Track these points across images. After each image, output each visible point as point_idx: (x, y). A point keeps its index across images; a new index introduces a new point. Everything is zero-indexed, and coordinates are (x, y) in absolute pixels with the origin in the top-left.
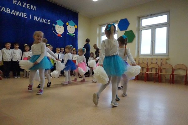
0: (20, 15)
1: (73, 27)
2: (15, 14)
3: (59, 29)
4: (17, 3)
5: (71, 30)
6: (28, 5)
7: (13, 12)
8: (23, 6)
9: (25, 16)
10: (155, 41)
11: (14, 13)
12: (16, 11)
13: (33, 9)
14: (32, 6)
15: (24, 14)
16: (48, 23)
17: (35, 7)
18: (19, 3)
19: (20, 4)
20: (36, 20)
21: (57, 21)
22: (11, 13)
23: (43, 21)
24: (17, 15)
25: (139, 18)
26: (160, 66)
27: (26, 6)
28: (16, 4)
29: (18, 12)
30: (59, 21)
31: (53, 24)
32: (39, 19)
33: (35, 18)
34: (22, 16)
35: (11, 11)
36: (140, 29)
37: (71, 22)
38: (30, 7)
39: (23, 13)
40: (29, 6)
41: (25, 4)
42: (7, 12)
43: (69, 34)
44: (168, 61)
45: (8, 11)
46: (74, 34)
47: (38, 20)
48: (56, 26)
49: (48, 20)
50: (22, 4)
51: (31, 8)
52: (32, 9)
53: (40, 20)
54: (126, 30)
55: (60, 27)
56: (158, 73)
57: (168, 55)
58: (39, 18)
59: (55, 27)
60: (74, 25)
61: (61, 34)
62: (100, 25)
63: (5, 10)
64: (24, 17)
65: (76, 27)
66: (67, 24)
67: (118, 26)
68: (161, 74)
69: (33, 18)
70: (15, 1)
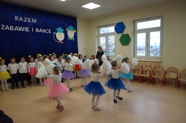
0: (23, 30)
1: (72, 32)
2: (18, 30)
3: (60, 36)
4: (19, 19)
5: (71, 35)
6: (28, 19)
7: (17, 28)
8: (25, 21)
12: (19, 27)
13: (34, 22)
14: (33, 19)
16: (49, 33)
17: (35, 20)
18: (21, 19)
19: (22, 20)
20: (38, 32)
21: (57, 29)
22: (15, 30)
23: (44, 31)
24: (20, 30)
26: (153, 69)
27: (27, 20)
29: (21, 28)
30: (60, 29)
31: (54, 33)
33: (37, 30)
34: (25, 31)
35: (14, 28)
36: (136, 33)
37: (71, 27)
38: (31, 20)
40: (30, 20)
41: (26, 18)
42: (11, 30)
43: (70, 39)
45: (11, 28)
46: (74, 39)
47: (40, 32)
48: (56, 34)
49: (49, 30)
50: (24, 19)
51: (32, 22)
53: (41, 31)
54: (123, 32)
55: (60, 34)
56: (152, 76)
57: (162, 58)
58: (41, 29)
59: (55, 35)
60: (74, 30)
61: (62, 41)
62: (98, 27)
63: (8, 28)
64: (27, 31)
65: (75, 31)
66: (67, 29)
67: (115, 29)
68: (155, 78)
69: (35, 30)
70: (17, 17)
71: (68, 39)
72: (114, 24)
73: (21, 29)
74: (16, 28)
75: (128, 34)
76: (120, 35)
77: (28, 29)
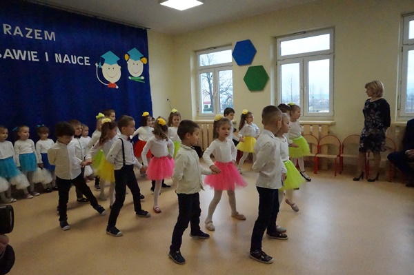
0: (24, 58)
1: (139, 62)
2: (13, 58)
3: (111, 73)
6: (36, 31)
7: (8, 54)
8: (27, 36)
9: (35, 58)
10: (307, 88)
11: (11, 55)
12: (14, 51)
13: (50, 39)
14: (46, 33)
15: (32, 53)
16: (86, 64)
17: (53, 33)
18: (18, 31)
19: (20, 33)
20: (61, 62)
21: (103, 56)
23: (74, 60)
24: (17, 58)
25: (276, 40)
27: (33, 34)
28: (10, 33)
29: (19, 52)
30: (109, 56)
31: (97, 65)
32: (66, 59)
33: (58, 58)
34: (30, 59)
35: (3, 53)
36: (279, 63)
37: (134, 52)
38: (42, 35)
39: (29, 52)
40: (39, 35)
41: (31, 30)
43: (133, 78)
44: (332, 129)
46: (143, 78)
47: (64, 62)
48: (102, 67)
49: (85, 58)
50: (25, 32)
51: (44, 38)
52: (46, 39)
53: (68, 60)
55: (111, 67)
57: (333, 116)
58: (66, 56)
59: (100, 70)
60: (141, 58)
61: (116, 83)
62: (196, 52)
64: (33, 60)
65: (145, 60)
66: (126, 57)
69: (52, 58)
70: (7, 27)
71: (130, 78)
72: (231, 45)
73: (19, 55)
74: (6, 52)
75: (261, 67)
76: (245, 69)
77: (36, 56)
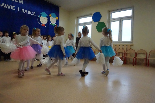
0: (9, 8)
1: (55, 18)
2: (4, 7)
3: (44, 20)
5: (53, 21)
7: (3, 5)
9: (14, 9)
10: (122, 31)
11: (4, 6)
12: (5, 4)
13: (21, 3)
15: (13, 6)
16: (34, 15)
17: (22, 1)
20: (23, 12)
21: (41, 13)
23: (29, 13)
24: (6, 7)
25: (110, 12)
26: (126, 51)
29: (8, 5)
30: (43, 13)
31: (38, 16)
32: (26, 11)
33: (23, 10)
34: (11, 9)
35: (1, 4)
36: (111, 21)
37: (53, 14)
39: (11, 6)
40: (17, 0)
44: (132, 47)
46: (56, 25)
47: (25, 12)
48: (40, 17)
49: (34, 13)
51: (18, 2)
52: (19, 2)
53: (27, 12)
54: (99, 21)
55: (44, 18)
56: (124, 57)
57: (132, 42)
58: (26, 10)
59: (39, 18)
61: (45, 25)
62: (78, 17)
64: (13, 9)
65: (57, 18)
66: (50, 15)
67: (93, 18)
68: (127, 58)
69: (20, 10)
71: (51, 24)
72: (92, 14)
75: (103, 22)
76: (97, 23)
77: (14, 8)
